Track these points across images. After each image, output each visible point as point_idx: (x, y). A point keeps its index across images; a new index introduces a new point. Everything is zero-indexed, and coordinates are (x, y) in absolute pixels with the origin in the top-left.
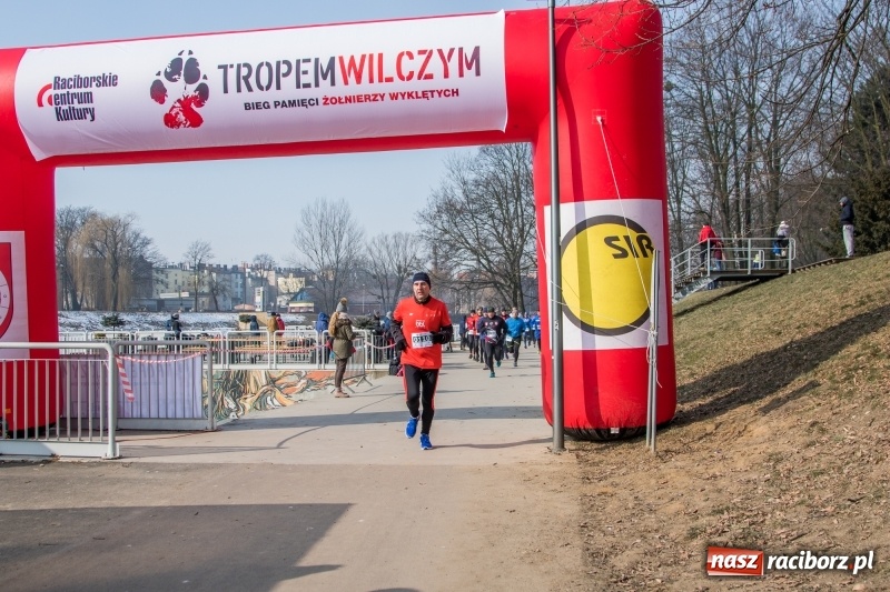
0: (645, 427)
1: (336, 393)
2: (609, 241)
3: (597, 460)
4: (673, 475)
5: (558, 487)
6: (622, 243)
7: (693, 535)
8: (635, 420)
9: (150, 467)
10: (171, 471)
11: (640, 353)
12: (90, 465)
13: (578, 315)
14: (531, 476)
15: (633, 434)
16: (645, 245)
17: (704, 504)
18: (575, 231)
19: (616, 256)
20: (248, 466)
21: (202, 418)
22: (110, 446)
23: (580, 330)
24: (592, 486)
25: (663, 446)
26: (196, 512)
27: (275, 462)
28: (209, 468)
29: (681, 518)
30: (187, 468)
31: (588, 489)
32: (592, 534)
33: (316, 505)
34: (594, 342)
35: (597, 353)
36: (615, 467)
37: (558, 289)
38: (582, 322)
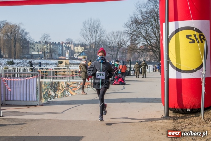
0: (200, 109)
1: (82, 93)
2: (188, 36)
3: (181, 121)
6: (193, 37)
8: (197, 106)
10: (20, 122)
11: (198, 81)
13: (175, 65)
14: (154, 127)
15: (195, 111)
16: (202, 38)
19: (190, 42)
20: (49, 120)
21: (36, 101)
23: (176, 71)
27: (59, 119)
28: (34, 121)
34: (181, 75)
35: (182, 80)
36: (187, 124)
37: (167, 55)
38: (176, 68)
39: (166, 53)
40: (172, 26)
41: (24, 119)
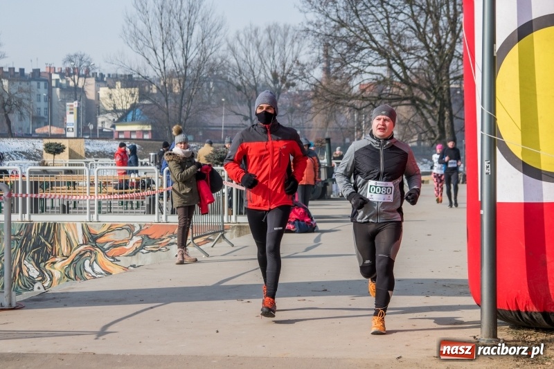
13: (519, 155)
18: (516, 35)
34: (541, 191)
35: (545, 206)
37: (490, 117)
38: (524, 164)
39: (486, 111)
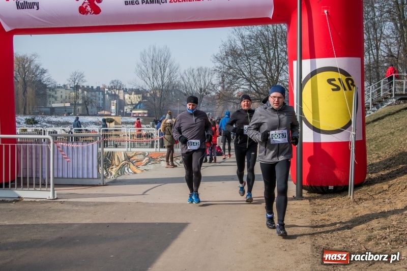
0: (348, 186)
2: (330, 81)
3: (320, 203)
4: (361, 211)
5: (299, 216)
6: (337, 83)
7: (369, 239)
8: (343, 181)
9: (76, 204)
10: (87, 206)
11: (346, 145)
12: (41, 202)
13: (311, 123)
15: (341, 190)
16: (350, 83)
17: (377, 225)
18: (310, 75)
19: (333, 90)
20: (129, 203)
21: (98, 178)
22: (51, 193)
23: (312, 131)
24: (318, 216)
25: (358, 196)
26: (108, 225)
27: (143, 202)
28: (108, 204)
29: (364, 232)
30: (96, 204)
31: (315, 217)
32: (316, 238)
33: (170, 223)
34: (320, 138)
35: (322, 144)
36: (330, 207)
37: (300, 108)
38: (313, 127)
39: (298, 105)
40: (307, 66)
41: (92, 202)
